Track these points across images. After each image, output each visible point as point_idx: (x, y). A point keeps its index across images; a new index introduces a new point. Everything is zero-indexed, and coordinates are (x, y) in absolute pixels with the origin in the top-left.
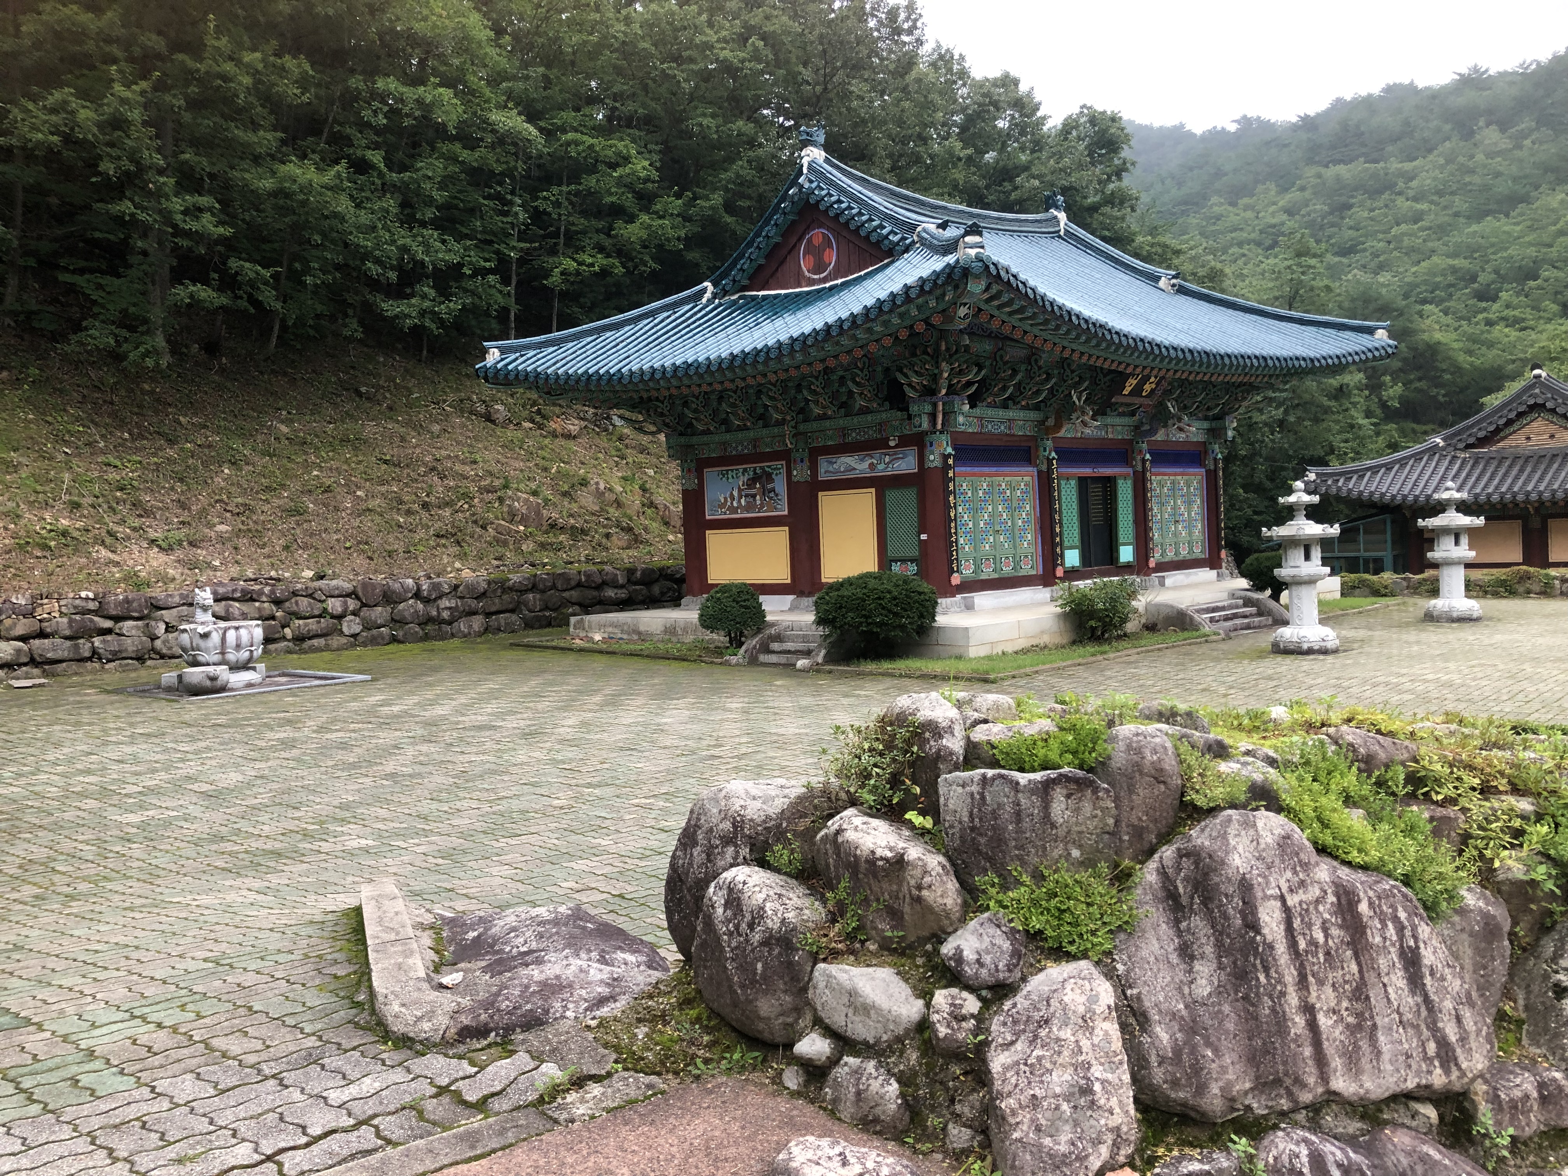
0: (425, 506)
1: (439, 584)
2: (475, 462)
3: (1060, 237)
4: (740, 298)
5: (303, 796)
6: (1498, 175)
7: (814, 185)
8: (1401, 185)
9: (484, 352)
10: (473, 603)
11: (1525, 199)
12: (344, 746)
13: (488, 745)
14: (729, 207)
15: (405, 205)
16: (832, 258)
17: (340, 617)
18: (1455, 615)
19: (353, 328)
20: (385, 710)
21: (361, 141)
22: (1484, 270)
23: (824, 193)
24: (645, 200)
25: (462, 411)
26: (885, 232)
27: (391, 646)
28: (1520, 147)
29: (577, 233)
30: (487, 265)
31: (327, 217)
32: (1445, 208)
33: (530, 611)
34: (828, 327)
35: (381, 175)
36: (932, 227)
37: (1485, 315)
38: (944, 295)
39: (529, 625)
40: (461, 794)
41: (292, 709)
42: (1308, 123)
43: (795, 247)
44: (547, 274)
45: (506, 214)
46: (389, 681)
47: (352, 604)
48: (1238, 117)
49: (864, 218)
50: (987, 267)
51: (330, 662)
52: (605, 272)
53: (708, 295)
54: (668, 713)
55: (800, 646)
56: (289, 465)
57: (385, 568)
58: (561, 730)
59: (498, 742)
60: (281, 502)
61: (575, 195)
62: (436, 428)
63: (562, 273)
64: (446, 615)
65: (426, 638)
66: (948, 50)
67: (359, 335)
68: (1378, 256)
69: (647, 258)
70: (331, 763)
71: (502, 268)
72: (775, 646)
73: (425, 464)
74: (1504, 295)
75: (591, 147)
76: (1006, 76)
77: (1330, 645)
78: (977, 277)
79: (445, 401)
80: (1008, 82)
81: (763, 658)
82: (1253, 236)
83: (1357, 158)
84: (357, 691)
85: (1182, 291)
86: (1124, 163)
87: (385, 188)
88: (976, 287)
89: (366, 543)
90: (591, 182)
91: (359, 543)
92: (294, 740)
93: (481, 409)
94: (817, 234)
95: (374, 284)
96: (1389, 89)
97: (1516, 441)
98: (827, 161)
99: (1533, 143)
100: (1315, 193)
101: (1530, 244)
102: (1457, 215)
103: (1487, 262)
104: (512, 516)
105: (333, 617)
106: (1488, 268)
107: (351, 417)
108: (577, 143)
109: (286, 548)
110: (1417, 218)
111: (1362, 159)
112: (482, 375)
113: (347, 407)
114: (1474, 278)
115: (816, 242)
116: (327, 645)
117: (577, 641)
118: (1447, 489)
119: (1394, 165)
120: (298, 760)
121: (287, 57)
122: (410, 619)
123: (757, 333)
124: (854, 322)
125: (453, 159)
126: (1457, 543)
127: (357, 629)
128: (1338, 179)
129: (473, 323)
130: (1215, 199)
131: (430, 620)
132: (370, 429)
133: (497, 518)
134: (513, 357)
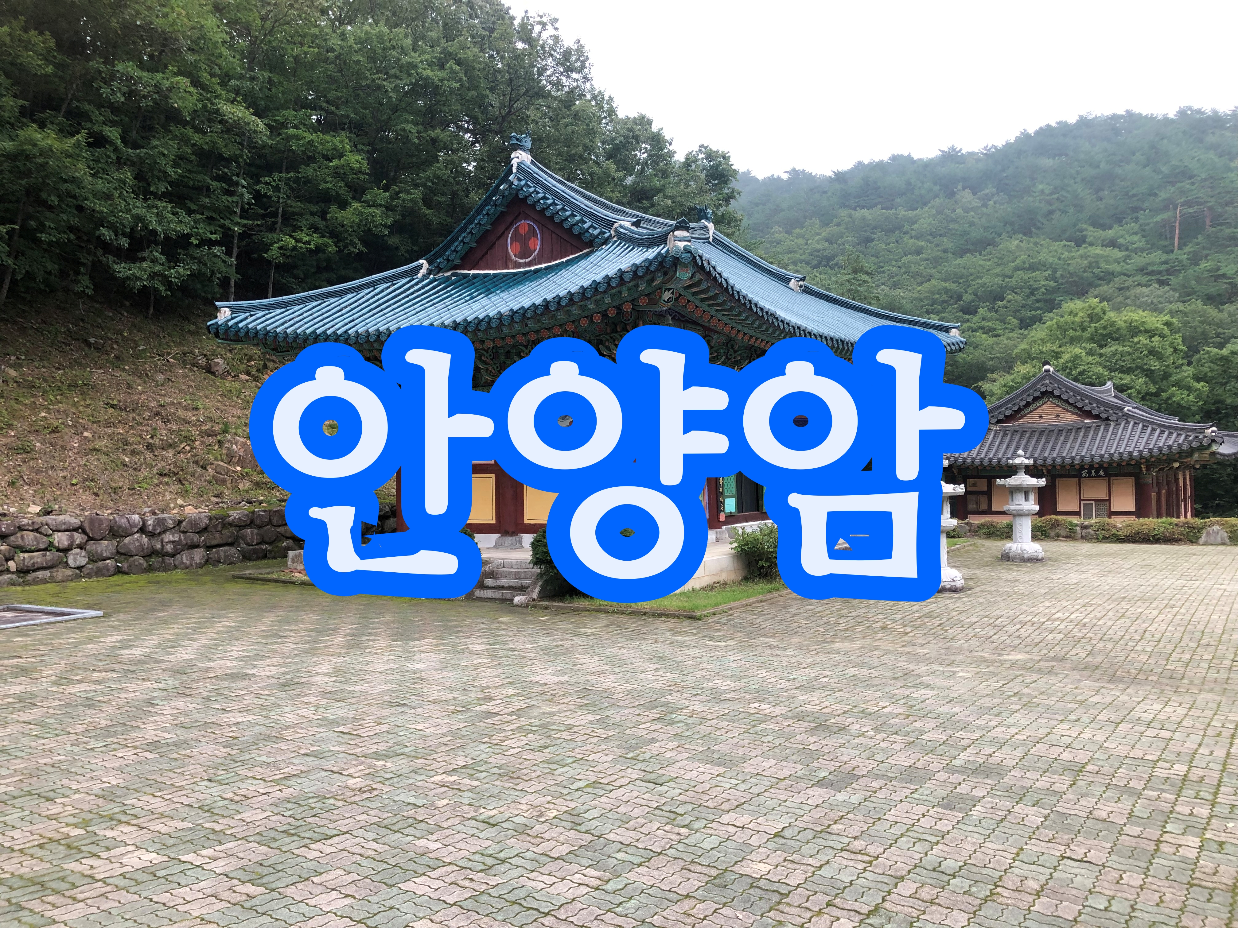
0: (149, 447)
1: (164, 519)
2: (197, 409)
3: (709, 242)
4: (453, 275)
5: (56, 780)
6: (972, 224)
7: (523, 183)
8: (907, 227)
9: (217, 309)
10: (196, 538)
11: (991, 243)
12: (90, 703)
13: (249, 700)
14: (427, 201)
15: (138, 177)
16: (537, 245)
17: (66, 551)
18: (1026, 556)
19: (84, 284)
20: (126, 652)
21: (97, 116)
22: (966, 292)
23: (532, 190)
24: (358, 191)
25: (184, 363)
26: (586, 226)
27: (115, 578)
28: (985, 205)
29: (294, 214)
30: (213, 237)
31: (65, 181)
32: (937, 245)
33: (248, 544)
34: (546, 304)
35: (116, 149)
36: (627, 224)
37: (968, 324)
38: (653, 280)
39: (246, 557)
40: (243, 772)
41: (24, 654)
42: (840, 177)
43: (503, 234)
44: (267, 248)
45: (231, 193)
46: (122, 616)
47: (79, 538)
48: (788, 170)
49: (568, 213)
50: (694, 258)
51: (56, 595)
52: (319, 249)
53: (423, 271)
54: (417, 657)
55: (513, 582)
56: (16, 406)
57: (110, 504)
58: (318, 678)
59: (258, 696)
60: (8, 440)
61: (294, 182)
62: (160, 377)
63: (280, 248)
64: (169, 548)
65: (150, 569)
66: (600, 92)
67: (89, 292)
68: (893, 277)
69: (356, 240)
70: (80, 728)
71: (226, 241)
72: (489, 582)
73: (150, 409)
74: (981, 311)
75: (311, 142)
76: (643, 117)
77: (959, 584)
78: (685, 266)
79: (169, 354)
80: (644, 122)
81: (479, 593)
82: (803, 257)
83: (876, 205)
84: (91, 630)
85: (807, 291)
86: (733, 192)
87: (120, 163)
88: (684, 275)
89: (92, 480)
90: (308, 171)
91: (85, 480)
92: (33, 695)
93: (202, 361)
94: (524, 225)
95: (107, 247)
96: (894, 158)
97: (1031, 419)
98: (532, 162)
99: (995, 203)
100: (847, 228)
101: (998, 275)
102: (945, 251)
103: (969, 286)
104: (230, 458)
105: (59, 550)
106: (970, 291)
107: (80, 364)
108: (297, 138)
109: (12, 484)
110: (919, 252)
111: (879, 206)
112: (212, 331)
113: (76, 355)
114: (960, 298)
115: (523, 231)
116: (52, 577)
117: (297, 574)
118: (1019, 456)
119: (902, 213)
120: (41, 724)
121: (33, 33)
122: (134, 552)
123: (475, 306)
124: (571, 299)
125: (185, 140)
126: (1026, 499)
127: (82, 561)
128: (864, 219)
129: (199, 286)
130: (776, 228)
131: (154, 553)
132: (97, 376)
133: (217, 460)
134: (243, 316)
